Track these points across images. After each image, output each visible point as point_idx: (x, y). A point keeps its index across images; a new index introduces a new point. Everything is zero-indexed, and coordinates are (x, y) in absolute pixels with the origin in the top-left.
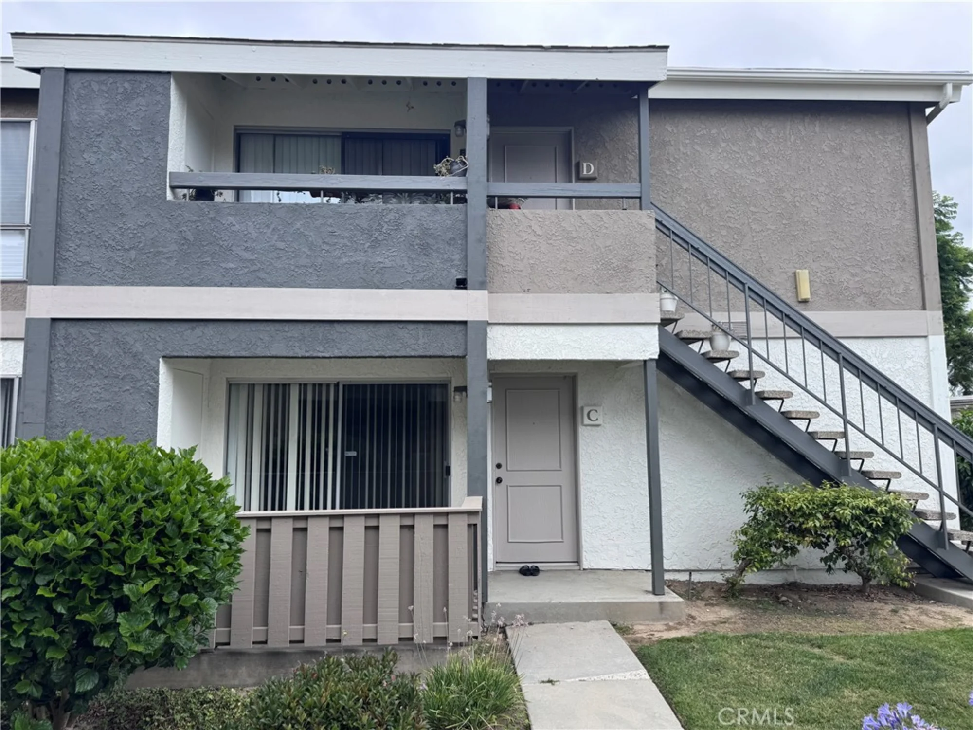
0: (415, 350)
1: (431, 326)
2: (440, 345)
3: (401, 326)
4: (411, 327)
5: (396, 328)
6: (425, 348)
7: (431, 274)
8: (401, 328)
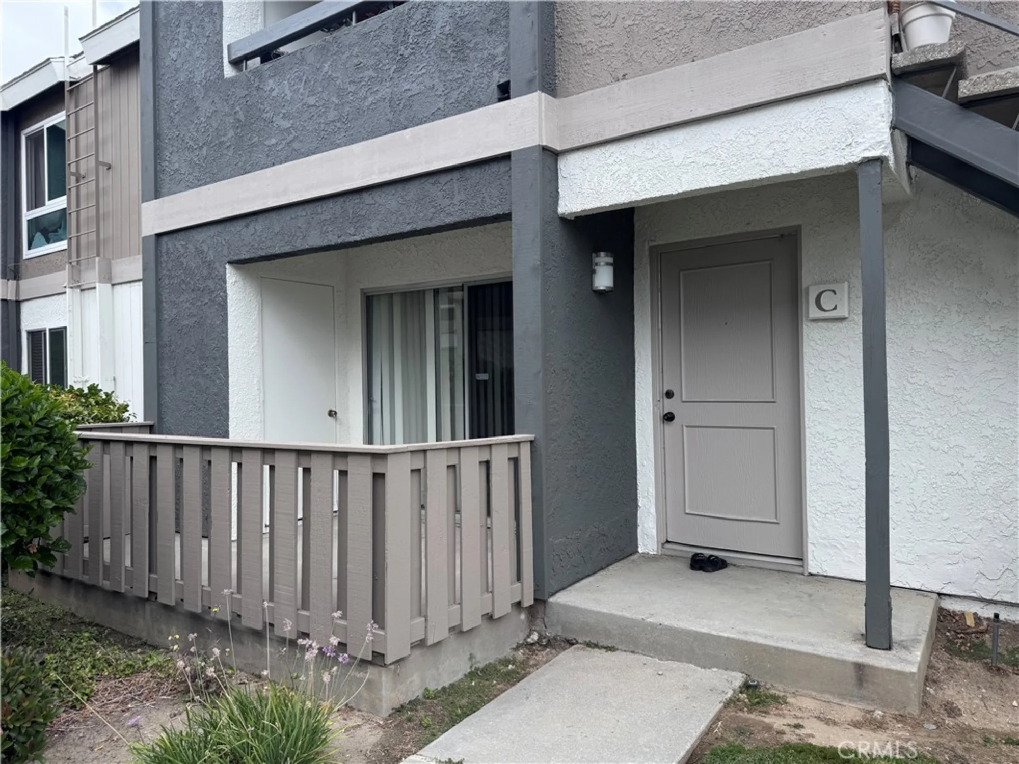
0: (450, 214)
1: (468, 172)
2: (480, 200)
3: (432, 180)
4: (444, 179)
5: (428, 184)
6: (462, 210)
7: (467, 89)
8: (433, 184)
